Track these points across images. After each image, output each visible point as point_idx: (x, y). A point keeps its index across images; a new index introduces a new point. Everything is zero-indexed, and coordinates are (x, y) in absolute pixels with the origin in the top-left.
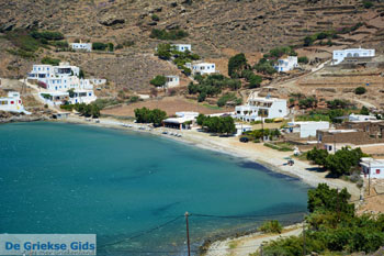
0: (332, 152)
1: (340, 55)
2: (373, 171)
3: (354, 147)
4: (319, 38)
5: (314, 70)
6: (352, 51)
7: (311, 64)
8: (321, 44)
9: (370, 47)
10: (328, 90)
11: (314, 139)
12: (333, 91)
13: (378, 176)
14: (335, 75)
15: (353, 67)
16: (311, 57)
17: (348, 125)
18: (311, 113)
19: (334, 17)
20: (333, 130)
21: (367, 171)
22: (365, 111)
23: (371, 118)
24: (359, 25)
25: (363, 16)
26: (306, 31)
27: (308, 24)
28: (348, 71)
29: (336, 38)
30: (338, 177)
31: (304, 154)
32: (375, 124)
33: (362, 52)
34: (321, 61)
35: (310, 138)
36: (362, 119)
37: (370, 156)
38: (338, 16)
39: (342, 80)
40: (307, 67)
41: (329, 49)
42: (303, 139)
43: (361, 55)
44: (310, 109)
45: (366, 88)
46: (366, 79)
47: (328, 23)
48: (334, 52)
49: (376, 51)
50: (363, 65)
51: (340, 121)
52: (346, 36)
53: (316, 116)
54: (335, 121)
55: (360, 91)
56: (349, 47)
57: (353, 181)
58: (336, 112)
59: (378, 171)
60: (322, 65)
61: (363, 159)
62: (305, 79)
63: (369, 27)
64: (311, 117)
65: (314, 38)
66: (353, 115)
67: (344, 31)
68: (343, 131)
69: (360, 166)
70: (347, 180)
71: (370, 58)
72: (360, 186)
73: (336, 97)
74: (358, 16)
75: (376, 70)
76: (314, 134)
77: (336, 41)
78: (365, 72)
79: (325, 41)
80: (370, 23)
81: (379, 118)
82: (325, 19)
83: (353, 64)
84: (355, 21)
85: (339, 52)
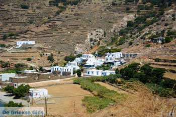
0: (16, 87)
1: (20, 44)
2: (34, 94)
3: (26, 84)
4: (10, 36)
5: (8, 50)
6: (25, 42)
7: (7, 47)
8: (11, 38)
9: (33, 40)
10: (15, 59)
11: (8, 81)
12: (17, 59)
13: (36, 97)
14: (18, 52)
15: (26, 49)
16: (7, 44)
17: (24, 75)
18: (7, 70)
19: (16, 27)
20: (17, 77)
21: (32, 95)
22: (32, 68)
23: (34, 71)
24: (28, 30)
25: (29, 27)
26: (4, 32)
27: (5, 29)
28: (24, 51)
29: (18, 36)
30: (19, 98)
31: (3, 88)
32: (36, 74)
33: (30, 42)
34: (12, 46)
35: (6, 81)
36: (30, 71)
37: (34, 88)
38: (18, 26)
39: (21, 54)
40: (5, 49)
41: (15, 41)
42: (3, 82)
43: (29, 44)
44: (6, 68)
45: (32, 58)
46: (32, 54)
47: (14, 29)
48: (17, 42)
49: (36, 42)
50: (30, 48)
51: (20, 73)
52: (22, 35)
53: (9, 71)
54: (18, 73)
55: (29, 60)
56: (24, 40)
57: (26, 99)
58: (18, 69)
59: (36, 94)
60: (12, 48)
61: (30, 89)
62: (4, 54)
63: (32, 32)
64: (7, 71)
65: (7, 36)
66: (26, 70)
67: (21, 33)
68: (22, 77)
69: (29, 92)
70: (23, 99)
71: (33, 45)
72: (29, 102)
73: (19, 62)
74: (27, 26)
75: (36, 50)
76: (8, 79)
77: (18, 37)
78: (31, 51)
79: (13, 37)
80: (32, 30)
81: (37, 71)
82: (13, 27)
83: (26, 47)
84: (26, 29)
85: (19, 42)
